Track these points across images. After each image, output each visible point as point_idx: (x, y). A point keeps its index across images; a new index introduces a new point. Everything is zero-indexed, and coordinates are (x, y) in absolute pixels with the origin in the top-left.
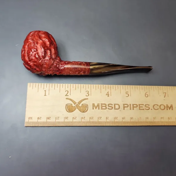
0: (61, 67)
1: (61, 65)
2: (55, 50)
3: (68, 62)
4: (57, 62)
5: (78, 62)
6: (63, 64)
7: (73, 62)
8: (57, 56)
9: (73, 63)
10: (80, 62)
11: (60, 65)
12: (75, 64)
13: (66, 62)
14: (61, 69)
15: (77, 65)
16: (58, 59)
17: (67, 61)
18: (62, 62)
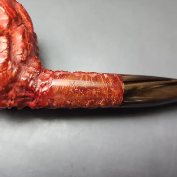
0: (42, 86)
1: (42, 80)
2: (24, 37)
3: (61, 73)
4: (30, 73)
5: (89, 73)
6: (48, 79)
7: (76, 72)
8: (29, 57)
9: (77, 75)
10: (95, 75)
11: (39, 80)
12: (81, 78)
13: (58, 74)
14: (42, 93)
15: (88, 80)
16: (35, 64)
17: (59, 71)
18: (45, 72)
